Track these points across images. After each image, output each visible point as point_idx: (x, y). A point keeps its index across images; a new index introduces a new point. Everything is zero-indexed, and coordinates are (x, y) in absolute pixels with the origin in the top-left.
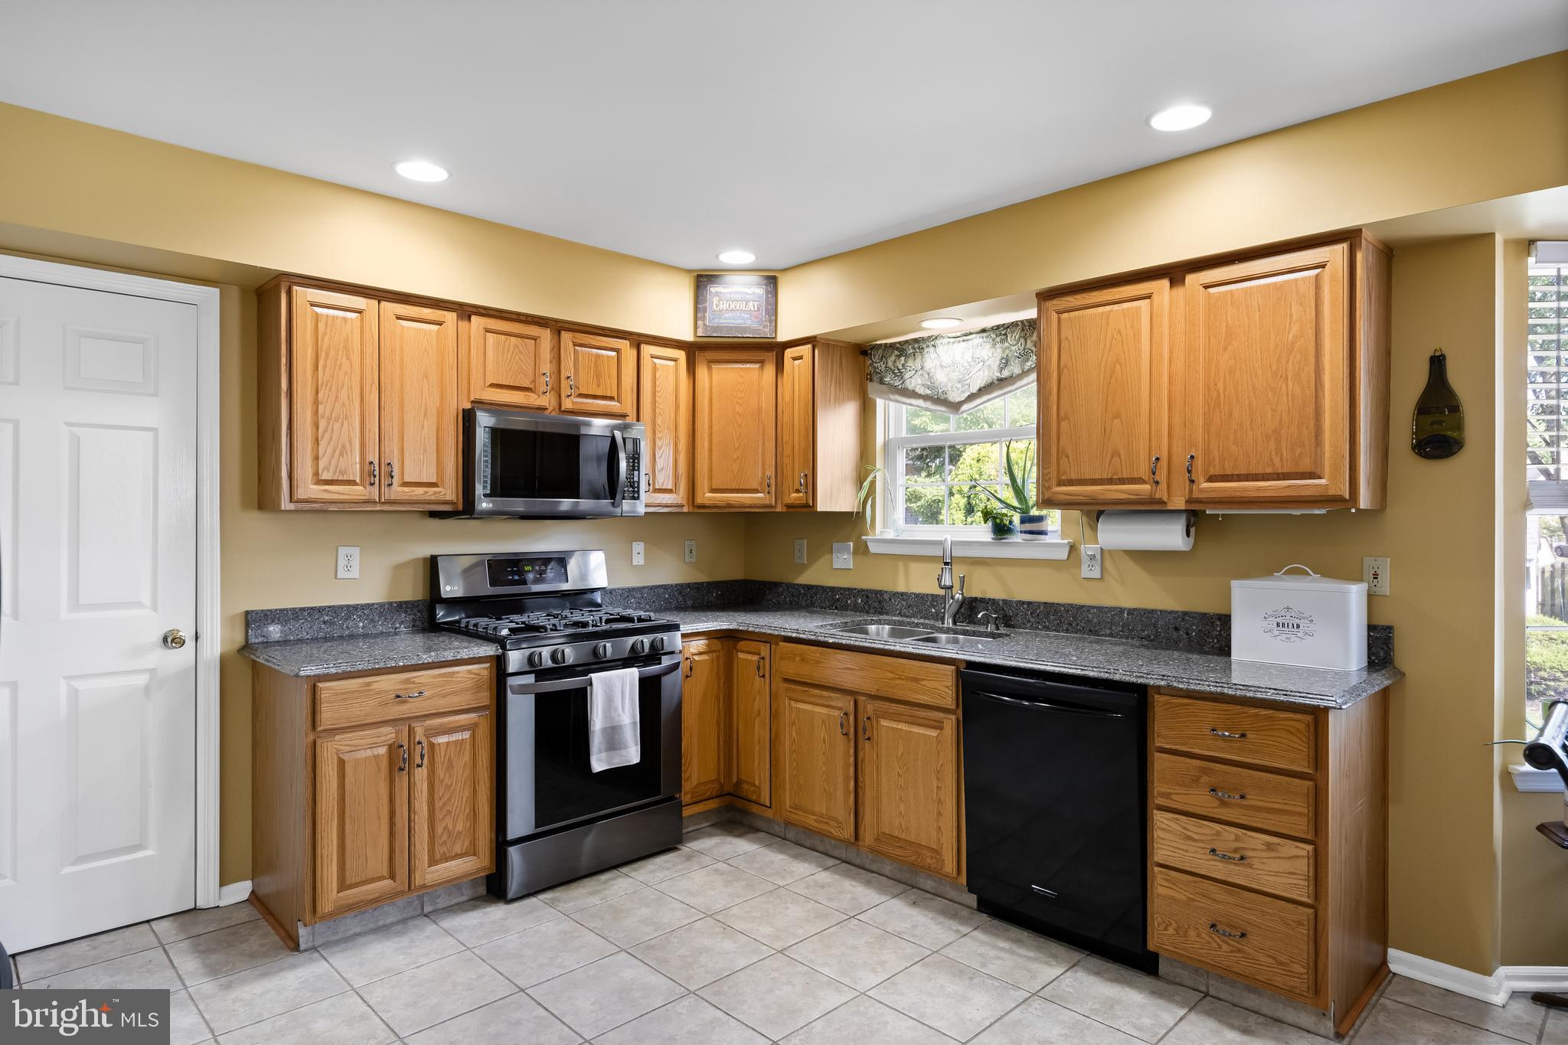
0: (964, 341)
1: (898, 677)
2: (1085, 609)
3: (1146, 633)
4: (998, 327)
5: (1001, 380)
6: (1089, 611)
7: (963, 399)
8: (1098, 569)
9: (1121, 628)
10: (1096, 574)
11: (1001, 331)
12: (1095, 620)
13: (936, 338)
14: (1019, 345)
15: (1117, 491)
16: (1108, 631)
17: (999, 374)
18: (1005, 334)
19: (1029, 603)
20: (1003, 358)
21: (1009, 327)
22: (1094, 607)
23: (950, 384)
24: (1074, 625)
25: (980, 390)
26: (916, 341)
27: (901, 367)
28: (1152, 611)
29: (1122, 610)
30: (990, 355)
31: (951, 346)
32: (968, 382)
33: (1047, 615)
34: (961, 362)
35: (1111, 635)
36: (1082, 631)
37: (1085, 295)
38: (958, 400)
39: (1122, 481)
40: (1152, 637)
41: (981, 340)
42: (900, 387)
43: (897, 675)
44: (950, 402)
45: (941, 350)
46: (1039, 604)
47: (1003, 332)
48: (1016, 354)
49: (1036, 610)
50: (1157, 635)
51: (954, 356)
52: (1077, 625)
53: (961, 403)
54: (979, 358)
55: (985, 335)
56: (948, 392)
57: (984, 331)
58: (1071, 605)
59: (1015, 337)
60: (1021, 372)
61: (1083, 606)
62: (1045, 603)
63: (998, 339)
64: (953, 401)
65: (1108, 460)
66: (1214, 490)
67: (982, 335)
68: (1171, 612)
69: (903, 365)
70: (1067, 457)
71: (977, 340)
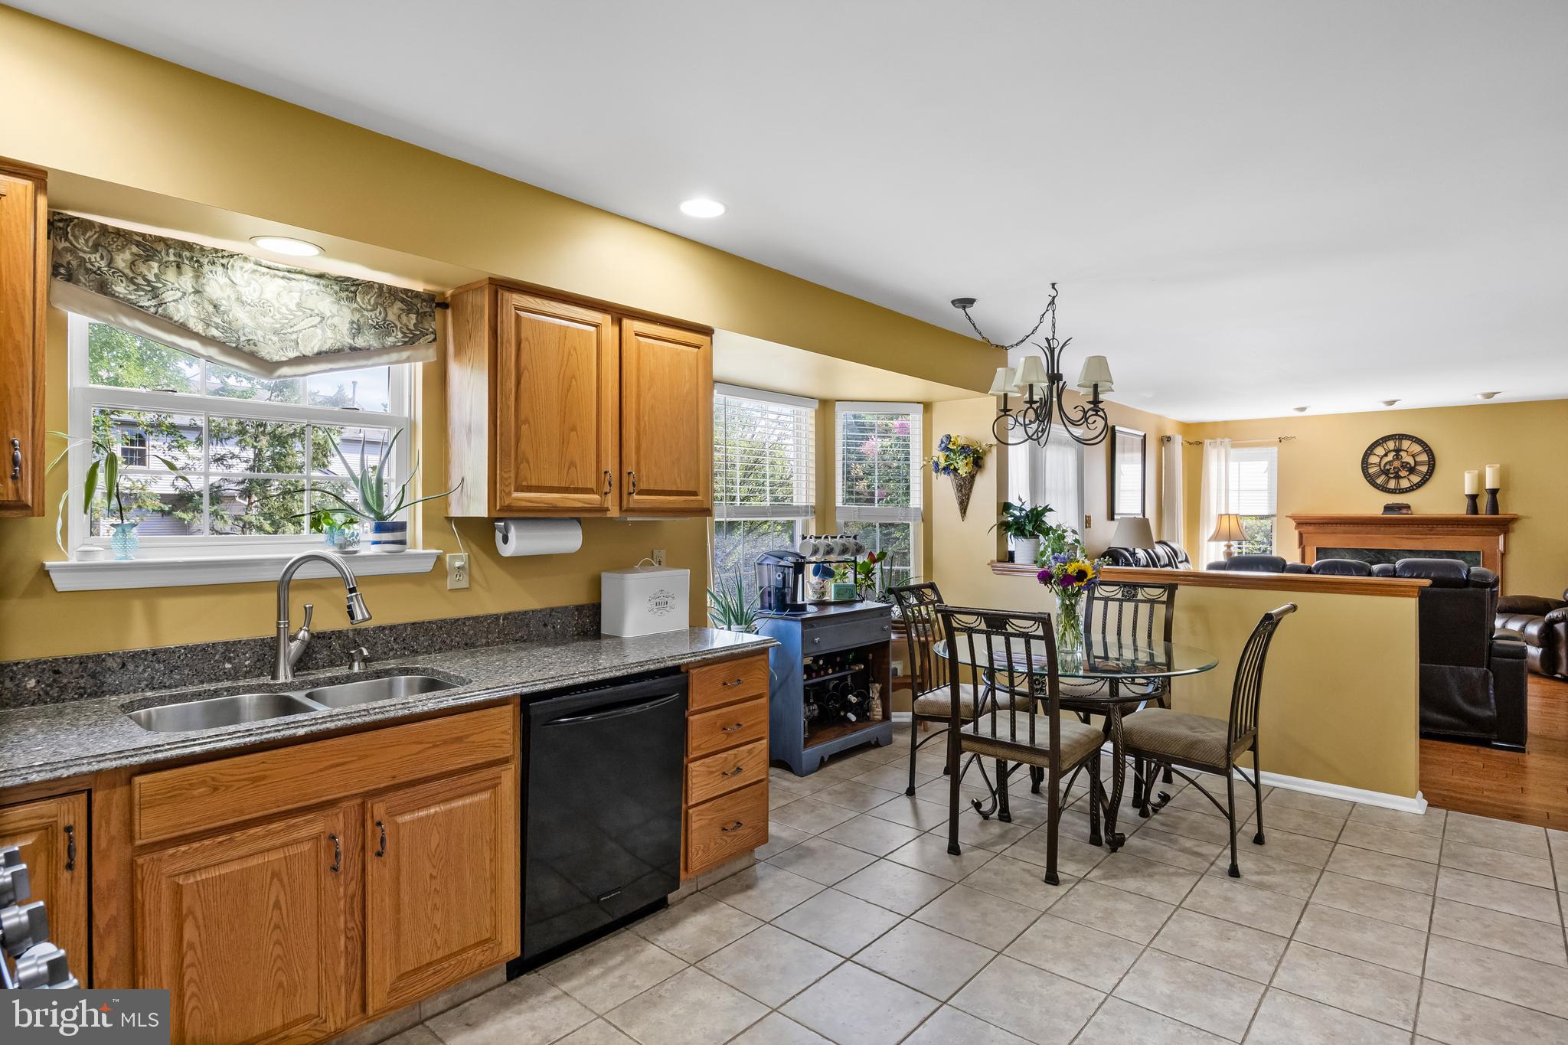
0: (283, 278)
1: (431, 745)
2: (460, 623)
3: (520, 634)
4: (347, 279)
5: (353, 349)
6: (464, 623)
7: (284, 359)
8: (467, 578)
9: (496, 635)
10: (464, 584)
11: (349, 287)
12: (471, 632)
13: (232, 256)
14: (377, 312)
15: (574, 499)
16: (484, 641)
17: (351, 342)
18: (355, 292)
19: (392, 628)
20: (353, 322)
21: (360, 285)
22: (469, 619)
23: (260, 333)
24: (448, 642)
25: (319, 353)
26: (188, 246)
27: (152, 278)
28: (526, 613)
29: (497, 617)
30: (335, 311)
31: (257, 276)
32: (294, 336)
33: (416, 638)
34: (277, 305)
35: (488, 644)
36: (457, 647)
37: (546, 302)
38: (276, 358)
39: (577, 490)
40: (525, 637)
41: (316, 287)
42: (153, 310)
43: (427, 743)
44: (262, 360)
45: (237, 275)
46: (405, 626)
47: (353, 289)
48: (371, 322)
49: (402, 633)
50: (530, 634)
51: (262, 293)
52: (452, 641)
53: (280, 364)
54: (312, 310)
55: (322, 282)
56: (258, 344)
57: (321, 276)
58: (444, 621)
59: (369, 300)
60: (381, 346)
61: (458, 620)
62: (413, 624)
63: (344, 295)
64: (267, 357)
65: (566, 470)
66: (643, 502)
67: (318, 280)
68: (541, 611)
69: (156, 275)
70: (528, 462)
71: (309, 285)
